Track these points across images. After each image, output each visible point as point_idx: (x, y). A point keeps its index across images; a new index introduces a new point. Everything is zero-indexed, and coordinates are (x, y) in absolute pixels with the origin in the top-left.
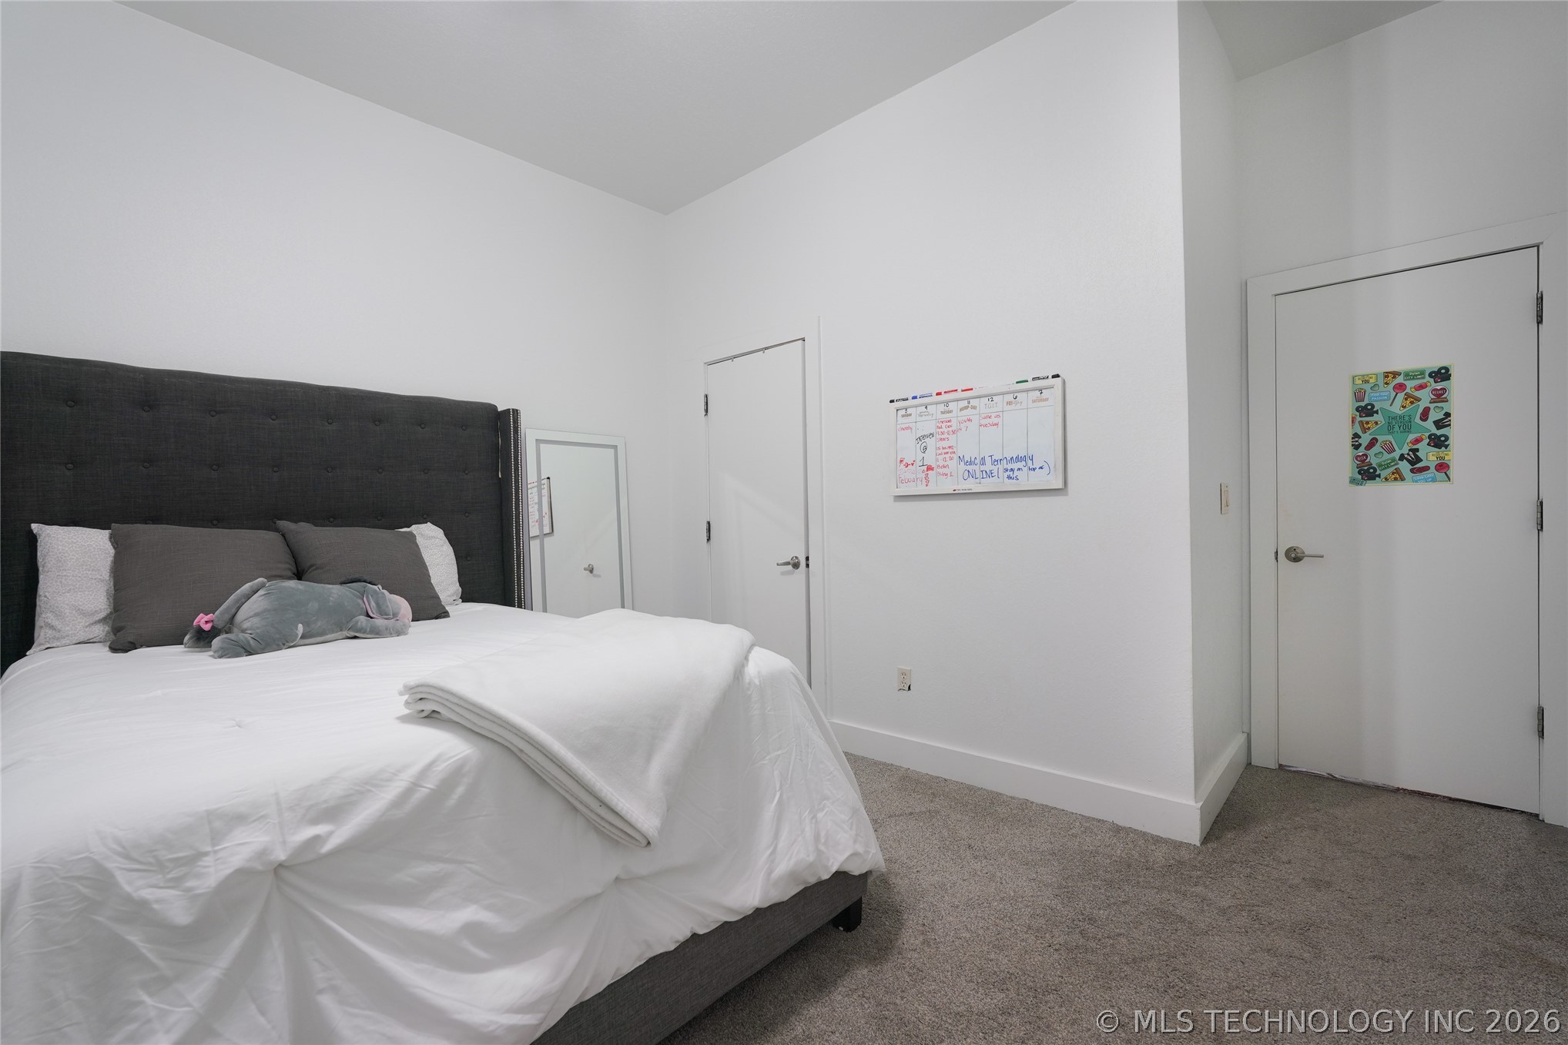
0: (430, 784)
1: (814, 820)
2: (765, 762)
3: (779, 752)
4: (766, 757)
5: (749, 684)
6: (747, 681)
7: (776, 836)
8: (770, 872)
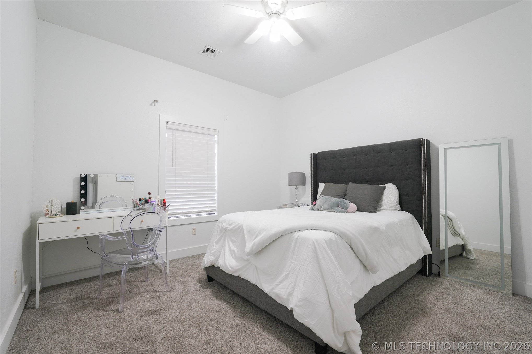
0: (237, 227)
1: (293, 289)
2: (290, 262)
3: (294, 262)
4: (290, 260)
5: (294, 236)
6: (294, 235)
7: (281, 282)
8: (273, 289)
